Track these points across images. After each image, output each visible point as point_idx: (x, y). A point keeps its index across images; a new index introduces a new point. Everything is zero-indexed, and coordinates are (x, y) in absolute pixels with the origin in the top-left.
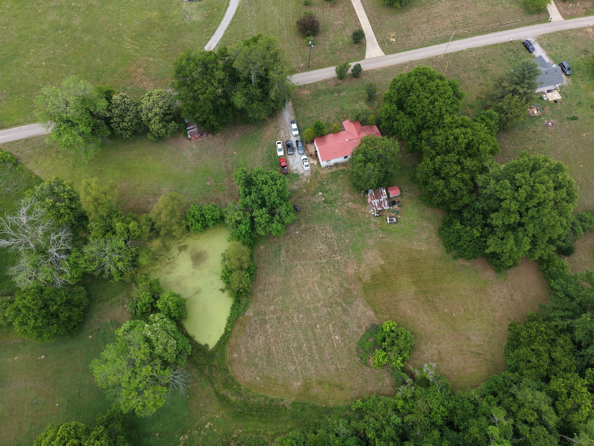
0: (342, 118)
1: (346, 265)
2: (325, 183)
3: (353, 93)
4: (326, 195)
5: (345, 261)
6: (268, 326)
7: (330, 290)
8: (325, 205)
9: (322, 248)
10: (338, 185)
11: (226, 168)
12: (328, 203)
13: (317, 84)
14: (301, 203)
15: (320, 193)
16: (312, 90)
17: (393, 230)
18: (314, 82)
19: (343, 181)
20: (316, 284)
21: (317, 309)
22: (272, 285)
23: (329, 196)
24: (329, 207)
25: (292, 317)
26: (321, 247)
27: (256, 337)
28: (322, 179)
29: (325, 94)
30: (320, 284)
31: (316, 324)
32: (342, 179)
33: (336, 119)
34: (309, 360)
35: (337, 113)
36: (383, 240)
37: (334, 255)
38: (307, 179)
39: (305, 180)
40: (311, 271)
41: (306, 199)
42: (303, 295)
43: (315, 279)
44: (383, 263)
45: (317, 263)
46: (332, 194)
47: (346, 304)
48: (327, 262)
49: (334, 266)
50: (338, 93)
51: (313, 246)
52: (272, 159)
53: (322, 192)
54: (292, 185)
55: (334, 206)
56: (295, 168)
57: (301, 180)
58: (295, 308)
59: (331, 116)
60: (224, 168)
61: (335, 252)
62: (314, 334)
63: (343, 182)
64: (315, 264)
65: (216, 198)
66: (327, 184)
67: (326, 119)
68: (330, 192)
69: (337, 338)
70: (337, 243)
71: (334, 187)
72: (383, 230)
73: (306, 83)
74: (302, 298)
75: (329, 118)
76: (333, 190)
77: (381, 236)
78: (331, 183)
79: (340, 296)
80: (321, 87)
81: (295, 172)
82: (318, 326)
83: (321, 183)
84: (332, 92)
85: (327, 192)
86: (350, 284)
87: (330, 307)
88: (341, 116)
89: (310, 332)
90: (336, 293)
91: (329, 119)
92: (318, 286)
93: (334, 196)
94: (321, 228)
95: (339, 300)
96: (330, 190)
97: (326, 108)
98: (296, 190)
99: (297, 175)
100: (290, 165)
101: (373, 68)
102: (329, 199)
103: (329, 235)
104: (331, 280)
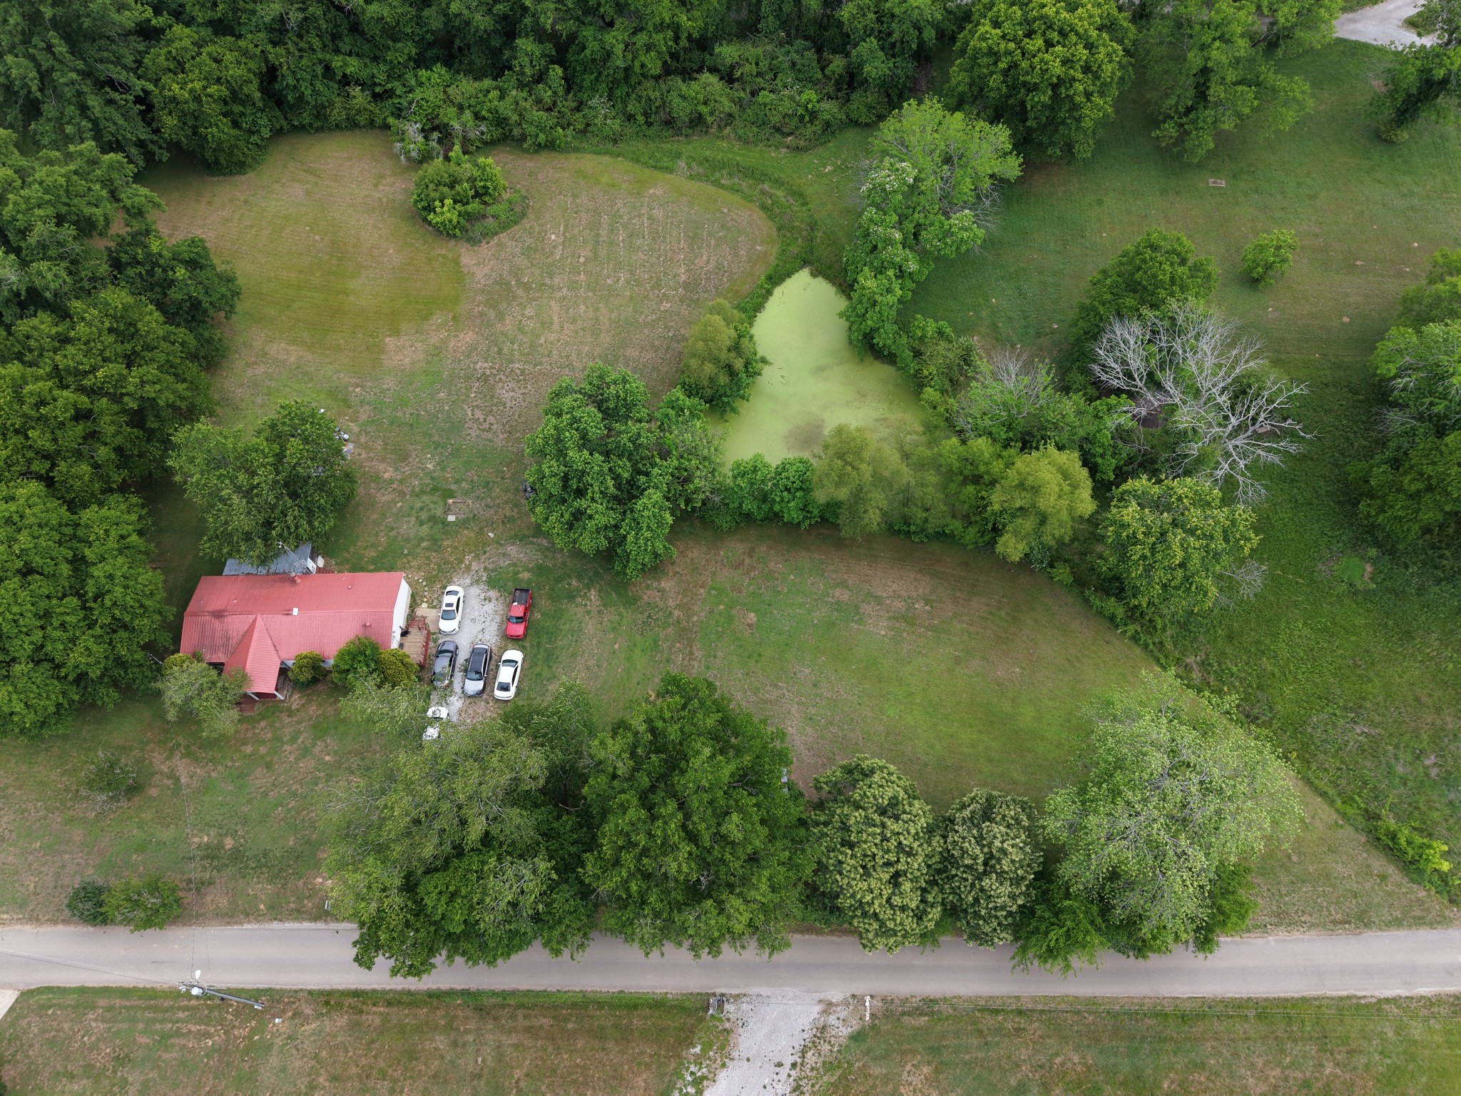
0: (263, 742)
1: (472, 349)
2: (424, 544)
3: (167, 835)
4: (439, 512)
5: (468, 357)
6: (683, 278)
7: (529, 311)
8: (453, 487)
9: (508, 393)
10: (392, 529)
11: (691, 653)
12: (445, 490)
13: (271, 908)
14: (515, 505)
15: (451, 518)
16: (301, 883)
17: (322, 396)
18: (275, 925)
19: (372, 540)
20: (556, 326)
21: (573, 286)
22: (652, 346)
23: (432, 506)
24: (446, 479)
25: (628, 283)
26: (512, 394)
27: (710, 266)
28: (428, 558)
29: (265, 855)
30: (546, 325)
31: (584, 264)
32: (373, 546)
33: (283, 743)
34: (621, 217)
35: (269, 766)
36: (358, 381)
37: (488, 372)
38: (468, 568)
39: (475, 566)
40: (555, 352)
41: (496, 513)
42: (591, 314)
43: (552, 337)
44: (388, 339)
45: (535, 365)
46: (422, 509)
47: (509, 283)
48: (512, 362)
49: (500, 351)
50: (220, 846)
51: (528, 400)
52: (546, 650)
53: (445, 523)
54: (519, 559)
55: (432, 478)
56: (489, 607)
57: (485, 569)
58: (617, 295)
59: (292, 759)
60: (698, 654)
61: (484, 378)
62: (595, 250)
63: (377, 535)
64: (541, 364)
65: (739, 572)
66: (422, 539)
67: (316, 750)
68: (424, 516)
69: (553, 237)
70: (468, 396)
71: (408, 528)
72: (345, 401)
73: (306, 925)
74: (597, 310)
75: (305, 752)
76: (413, 519)
77: (358, 390)
78: (408, 540)
79: (514, 298)
80: (261, 889)
81: (493, 594)
82: (582, 260)
83: (436, 545)
84: (237, 856)
85: (433, 519)
86: (481, 314)
87: (544, 284)
88: (263, 750)
89: (603, 253)
90: (519, 305)
91: (306, 749)
92: (551, 323)
93: (419, 505)
94: (490, 436)
95: (520, 292)
96: (422, 523)
97: (295, 795)
98: (513, 544)
99: (492, 584)
100: (498, 619)
101: (28, 928)
102: (435, 499)
103: (479, 414)
104: (519, 329)
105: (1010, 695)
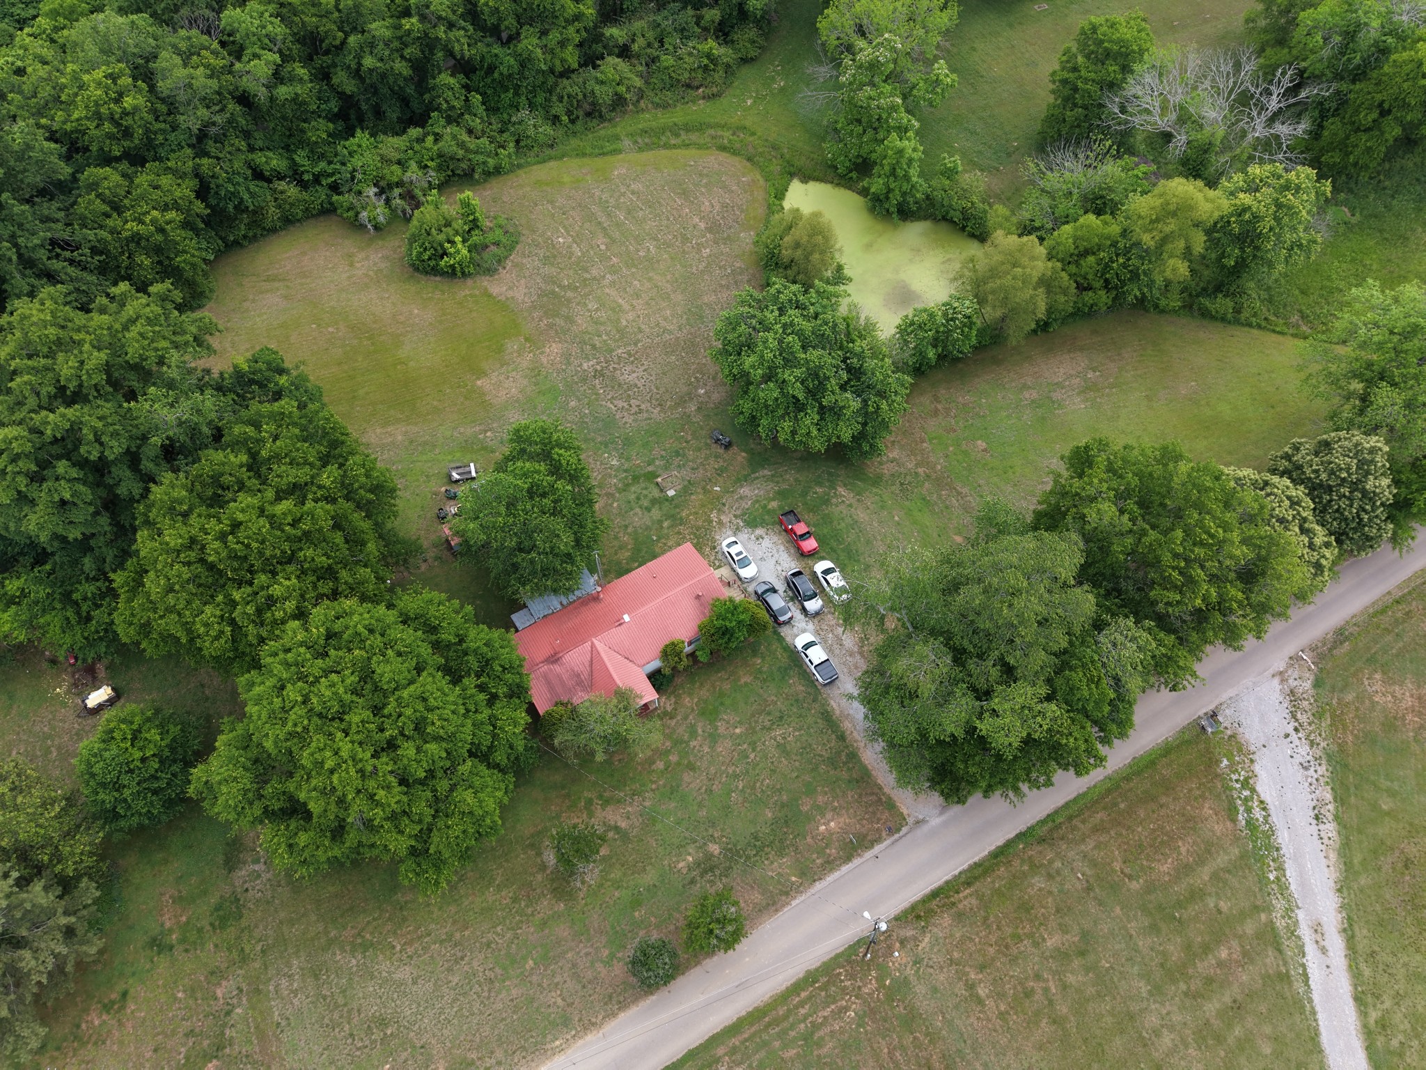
0: (667, 752)
1: (567, 357)
2: (666, 524)
3: (650, 877)
4: (656, 493)
5: (569, 364)
6: (702, 225)
7: (592, 305)
8: (650, 469)
9: (629, 375)
10: (626, 527)
11: (959, 493)
12: (644, 475)
13: (802, 874)
14: (716, 457)
15: (671, 493)
16: (809, 840)
17: (458, 455)
18: (818, 886)
19: (616, 543)
20: (626, 307)
21: (614, 270)
22: (722, 286)
23: (645, 492)
24: (638, 466)
25: (659, 248)
26: (635, 375)
27: (717, 208)
28: (679, 533)
29: (756, 838)
30: (617, 309)
31: (607, 249)
32: (621, 548)
33: (687, 743)
34: (607, 202)
35: (691, 767)
36: (482, 427)
37: (599, 368)
38: (720, 523)
39: (724, 519)
40: (643, 327)
41: (706, 470)
42: (648, 285)
43: (631, 316)
44: (479, 383)
45: (636, 344)
46: (638, 498)
47: (553, 292)
48: (612, 351)
49: (594, 347)
50: (709, 856)
51: (653, 373)
52: (843, 550)
53: (667, 499)
54: (756, 496)
55: (625, 471)
56: (766, 543)
57: (735, 516)
58: (658, 261)
59: (706, 749)
60: (965, 490)
61: (598, 374)
62: (606, 235)
63: (616, 538)
64: (639, 341)
65: (941, 417)
66: (660, 522)
67: (721, 730)
68: (646, 503)
69: (561, 240)
70: (597, 394)
71: (639, 519)
72: (485, 448)
73: (845, 869)
74: (650, 279)
75: (713, 738)
76: (638, 510)
77: (489, 434)
78: (648, 528)
79: (569, 301)
80: (778, 867)
81: (759, 531)
82: (603, 247)
83: (677, 521)
84: (732, 853)
85: (654, 501)
86: (550, 326)
87: (585, 280)
88: (673, 758)
89: (617, 235)
90: (578, 304)
91: (710, 735)
92: (620, 306)
93: (633, 497)
94: (645, 415)
95: (570, 294)
96: (648, 510)
97: (736, 776)
98: (742, 486)
99: (752, 524)
100: (782, 548)
101: (590, 1037)
102: (643, 485)
103: (620, 404)
104: (596, 323)
105: (1203, 403)
